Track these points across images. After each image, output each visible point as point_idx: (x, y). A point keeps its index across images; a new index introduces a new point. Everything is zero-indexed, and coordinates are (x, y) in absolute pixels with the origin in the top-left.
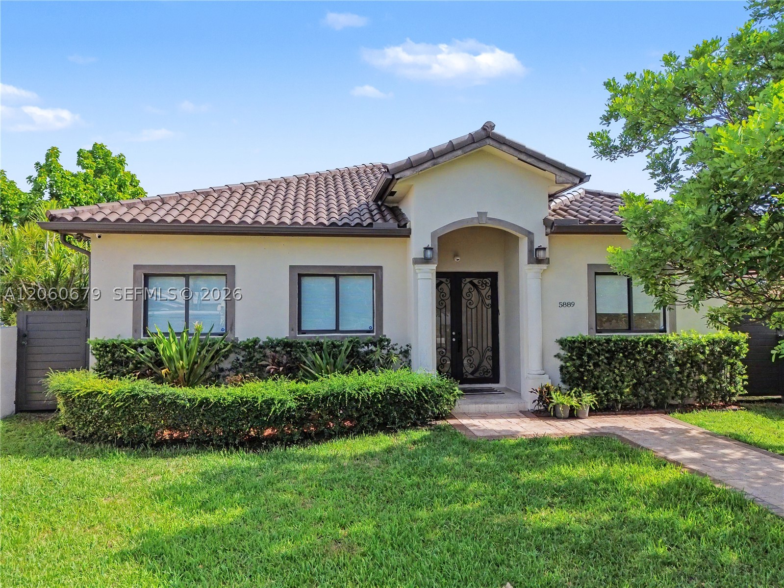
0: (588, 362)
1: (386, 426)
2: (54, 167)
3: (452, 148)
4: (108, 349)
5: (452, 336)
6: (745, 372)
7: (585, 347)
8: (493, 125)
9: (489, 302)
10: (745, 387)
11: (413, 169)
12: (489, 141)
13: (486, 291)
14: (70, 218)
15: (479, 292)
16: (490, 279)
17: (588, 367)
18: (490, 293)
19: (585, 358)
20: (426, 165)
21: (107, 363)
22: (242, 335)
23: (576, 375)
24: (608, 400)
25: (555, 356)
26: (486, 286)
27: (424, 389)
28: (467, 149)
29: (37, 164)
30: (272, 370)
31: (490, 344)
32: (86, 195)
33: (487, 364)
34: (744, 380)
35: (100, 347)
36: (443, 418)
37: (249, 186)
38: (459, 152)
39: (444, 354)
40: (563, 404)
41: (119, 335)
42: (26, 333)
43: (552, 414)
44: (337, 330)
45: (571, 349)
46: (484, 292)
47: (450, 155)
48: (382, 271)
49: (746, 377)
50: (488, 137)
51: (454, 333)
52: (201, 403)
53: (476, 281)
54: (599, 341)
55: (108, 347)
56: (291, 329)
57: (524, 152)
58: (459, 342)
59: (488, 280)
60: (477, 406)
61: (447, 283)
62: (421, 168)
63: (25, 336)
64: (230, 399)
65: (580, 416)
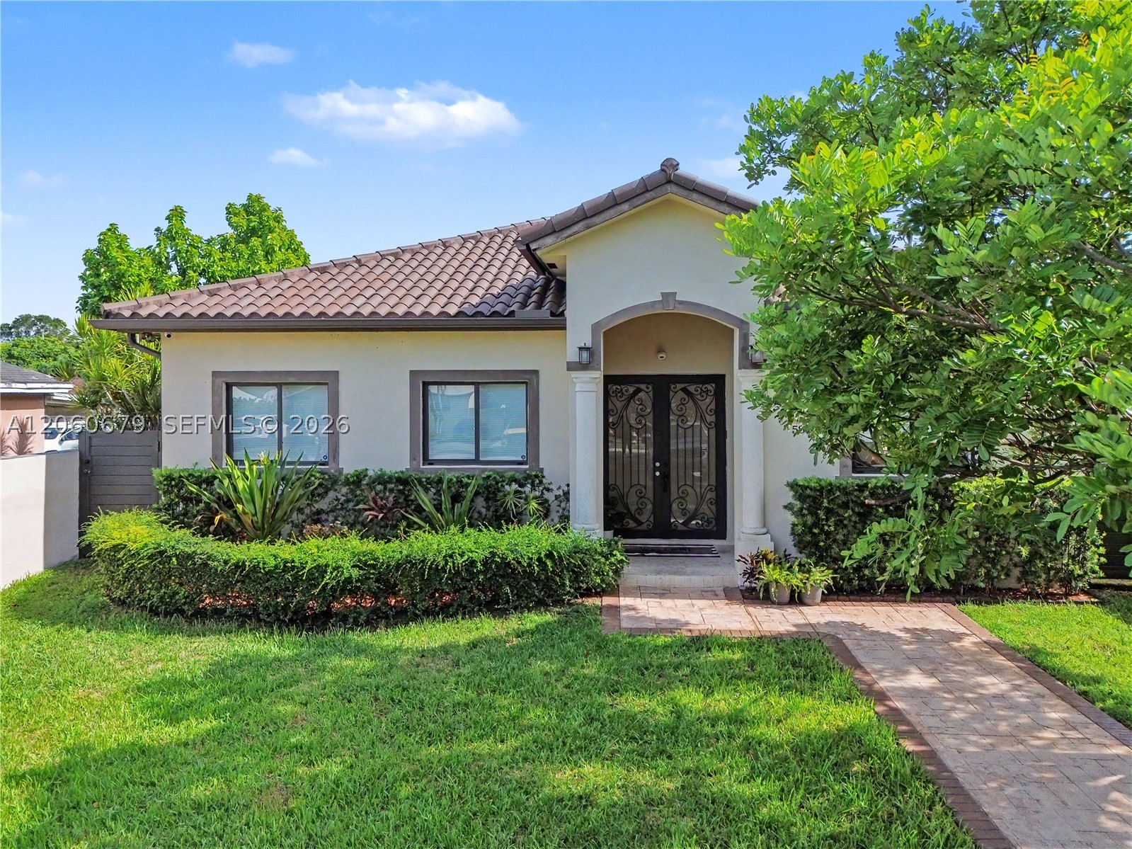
0: (827, 520)
1: (495, 606)
2: (176, 232)
3: (614, 201)
4: (173, 483)
5: (655, 469)
6: (1101, 542)
7: (821, 495)
8: (675, 163)
9: (711, 418)
10: (1101, 566)
11: (556, 235)
12: (670, 187)
13: (708, 402)
14: (127, 313)
15: (696, 404)
16: (714, 385)
17: (826, 528)
18: (713, 406)
19: (822, 514)
20: (575, 229)
21: (173, 500)
22: (348, 465)
23: (808, 538)
24: (860, 578)
25: (785, 507)
26: (707, 394)
27: (550, 555)
28: (636, 201)
29: (158, 229)
30: (370, 517)
31: (713, 481)
32: (222, 267)
33: (708, 510)
34: (1100, 555)
35: (164, 480)
36: (598, 594)
37: (388, 255)
38: (625, 206)
39: (643, 494)
40: (777, 582)
41: (196, 463)
42: (89, 458)
43: (761, 595)
44: (476, 461)
45: (801, 498)
46: (703, 405)
47: (612, 212)
48: (538, 377)
49: (1102, 550)
50: (669, 182)
51: (658, 464)
52: (237, 566)
53: (692, 388)
54: (845, 488)
55: (173, 479)
56: (413, 458)
57: (725, 202)
58: (666, 476)
59: (711, 387)
60: (658, 577)
61: (647, 390)
62: (569, 232)
63: (88, 462)
64: (272, 563)
65: (806, 601)
